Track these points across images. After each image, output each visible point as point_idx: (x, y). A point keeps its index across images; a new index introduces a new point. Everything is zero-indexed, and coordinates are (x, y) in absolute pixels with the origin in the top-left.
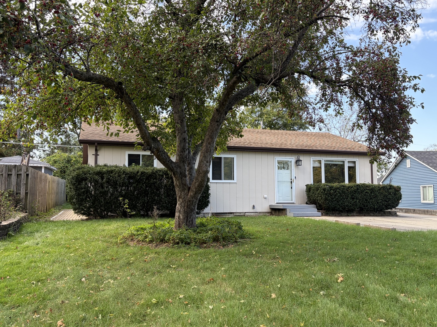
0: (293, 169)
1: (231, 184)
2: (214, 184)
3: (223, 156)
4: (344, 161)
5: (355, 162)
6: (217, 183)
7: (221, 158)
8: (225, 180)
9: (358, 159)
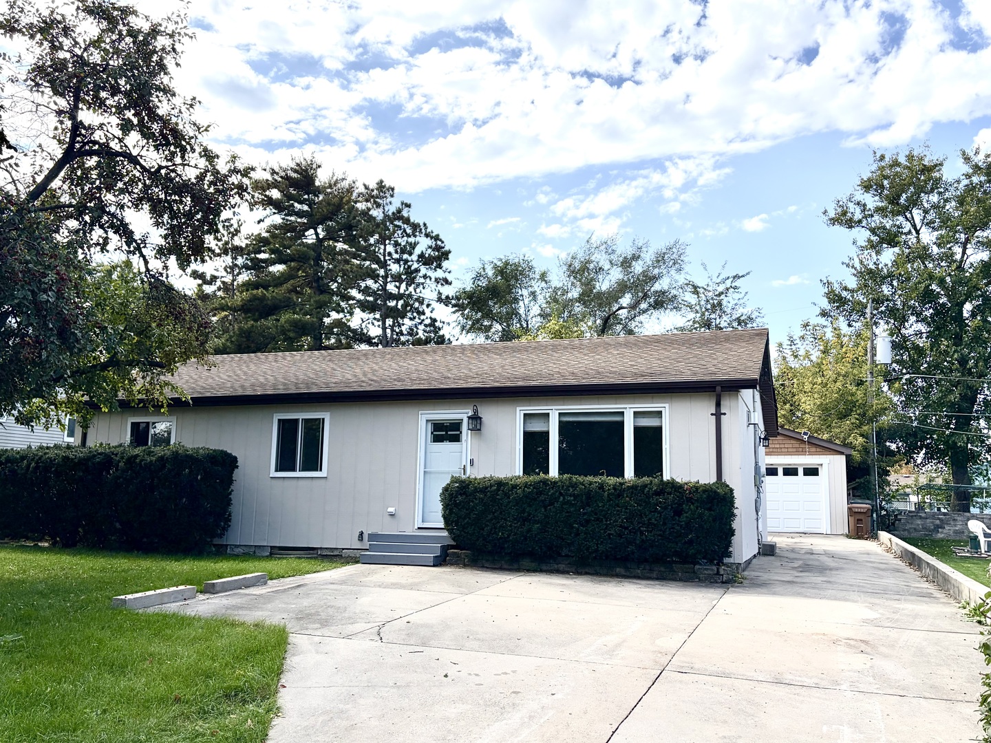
0: (466, 441)
1: (315, 482)
2: (278, 480)
3: (301, 416)
4: (622, 413)
5: (660, 413)
6: (286, 480)
7: (296, 421)
8: (303, 470)
9: (667, 405)
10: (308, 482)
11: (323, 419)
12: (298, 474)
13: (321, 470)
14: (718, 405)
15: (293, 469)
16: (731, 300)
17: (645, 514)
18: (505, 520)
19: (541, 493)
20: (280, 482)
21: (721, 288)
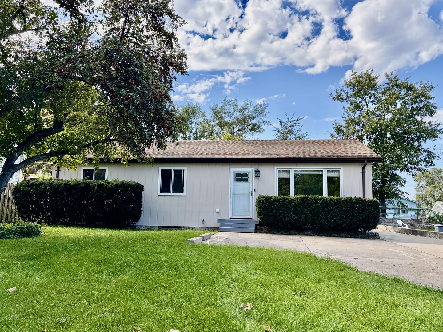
0: (252, 181)
1: (180, 198)
2: (161, 196)
3: (173, 168)
4: (322, 171)
5: (339, 171)
6: (165, 196)
7: (170, 171)
8: (173, 192)
9: (342, 168)
10: (177, 198)
11: (184, 170)
12: (172, 194)
13: (183, 192)
14: (363, 168)
15: (169, 192)
16: (296, 129)
17: (351, 211)
18: (289, 213)
19: (304, 202)
20: (163, 197)
21: (292, 123)
